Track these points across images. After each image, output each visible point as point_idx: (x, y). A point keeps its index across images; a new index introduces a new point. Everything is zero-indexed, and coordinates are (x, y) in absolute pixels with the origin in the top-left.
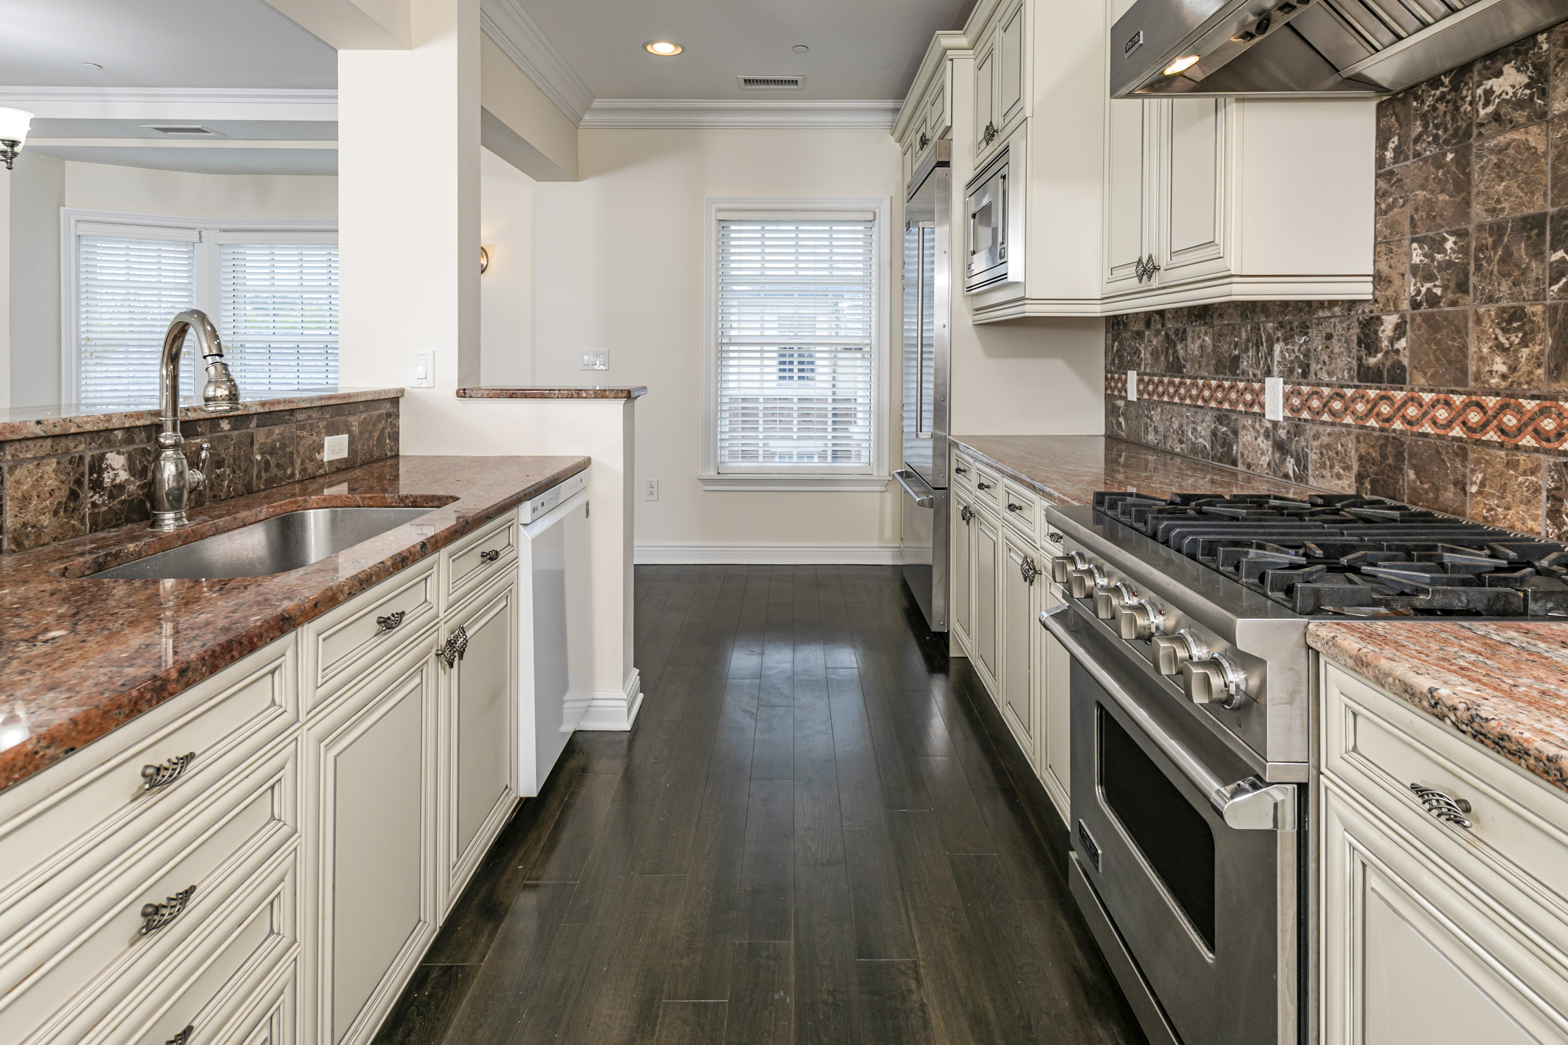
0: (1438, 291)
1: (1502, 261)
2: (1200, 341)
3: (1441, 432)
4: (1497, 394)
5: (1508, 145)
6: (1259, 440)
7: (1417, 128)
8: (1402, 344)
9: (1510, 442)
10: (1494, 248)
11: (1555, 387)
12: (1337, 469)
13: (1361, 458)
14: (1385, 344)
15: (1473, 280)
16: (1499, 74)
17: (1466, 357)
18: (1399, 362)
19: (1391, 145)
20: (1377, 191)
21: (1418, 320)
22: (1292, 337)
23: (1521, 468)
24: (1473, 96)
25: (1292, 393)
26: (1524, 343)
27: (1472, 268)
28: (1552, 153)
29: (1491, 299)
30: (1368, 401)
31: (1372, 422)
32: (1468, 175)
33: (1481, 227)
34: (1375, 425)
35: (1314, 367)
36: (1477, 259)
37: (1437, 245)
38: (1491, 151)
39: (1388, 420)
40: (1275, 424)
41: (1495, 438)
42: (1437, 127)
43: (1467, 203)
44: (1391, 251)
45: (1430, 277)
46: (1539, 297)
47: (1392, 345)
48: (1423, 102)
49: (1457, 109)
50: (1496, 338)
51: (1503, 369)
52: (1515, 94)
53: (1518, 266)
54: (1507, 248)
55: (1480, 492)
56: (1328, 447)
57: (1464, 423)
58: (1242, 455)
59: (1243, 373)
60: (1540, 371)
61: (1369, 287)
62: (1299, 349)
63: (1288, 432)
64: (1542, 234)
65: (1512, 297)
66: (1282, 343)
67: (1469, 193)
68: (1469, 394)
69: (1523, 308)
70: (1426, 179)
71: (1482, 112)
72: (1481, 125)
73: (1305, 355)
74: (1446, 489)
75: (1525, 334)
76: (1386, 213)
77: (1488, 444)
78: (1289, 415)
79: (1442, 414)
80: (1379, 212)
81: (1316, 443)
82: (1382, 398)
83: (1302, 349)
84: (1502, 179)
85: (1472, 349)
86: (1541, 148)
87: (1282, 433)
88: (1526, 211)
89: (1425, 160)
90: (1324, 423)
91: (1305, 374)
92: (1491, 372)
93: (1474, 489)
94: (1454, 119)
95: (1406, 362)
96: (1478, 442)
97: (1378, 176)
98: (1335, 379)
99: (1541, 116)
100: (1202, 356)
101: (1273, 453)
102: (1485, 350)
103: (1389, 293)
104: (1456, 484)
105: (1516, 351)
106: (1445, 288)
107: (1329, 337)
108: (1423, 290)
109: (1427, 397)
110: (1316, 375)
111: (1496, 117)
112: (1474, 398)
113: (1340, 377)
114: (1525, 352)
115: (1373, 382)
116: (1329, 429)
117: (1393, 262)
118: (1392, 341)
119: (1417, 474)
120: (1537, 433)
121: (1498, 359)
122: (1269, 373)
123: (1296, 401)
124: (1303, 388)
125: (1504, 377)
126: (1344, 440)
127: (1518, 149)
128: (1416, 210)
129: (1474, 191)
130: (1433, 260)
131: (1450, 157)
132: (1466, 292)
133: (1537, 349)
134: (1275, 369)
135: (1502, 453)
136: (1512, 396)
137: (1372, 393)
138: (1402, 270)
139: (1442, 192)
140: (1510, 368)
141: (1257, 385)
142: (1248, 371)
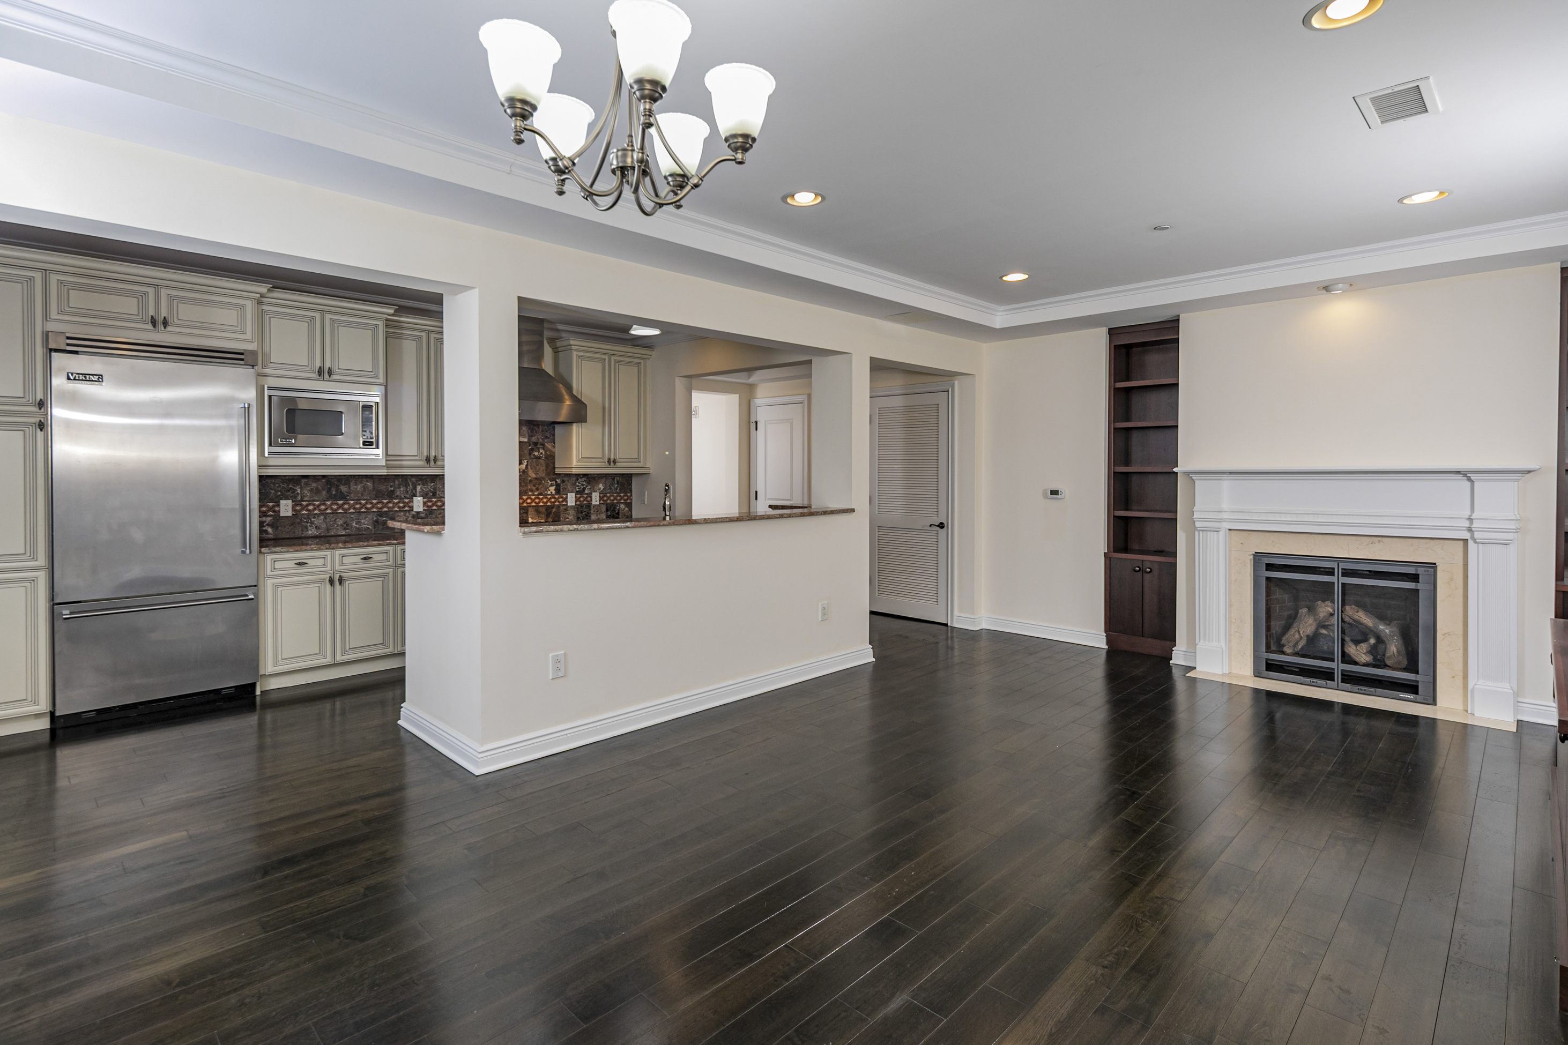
2: (362, 485)
22: (427, 483)
35: (438, 493)
40: (418, 513)
59: (397, 496)
63: (426, 514)
66: (421, 486)
73: (433, 489)
78: (426, 508)
81: (440, 516)
83: (432, 487)
87: (423, 515)
91: (434, 495)
100: (364, 491)
110: (439, 495)
122: (414, 495)
123: (430, 504)
124: (433, 499)
134: (418, 494)
141: (407, 500)
142: (401, 496)
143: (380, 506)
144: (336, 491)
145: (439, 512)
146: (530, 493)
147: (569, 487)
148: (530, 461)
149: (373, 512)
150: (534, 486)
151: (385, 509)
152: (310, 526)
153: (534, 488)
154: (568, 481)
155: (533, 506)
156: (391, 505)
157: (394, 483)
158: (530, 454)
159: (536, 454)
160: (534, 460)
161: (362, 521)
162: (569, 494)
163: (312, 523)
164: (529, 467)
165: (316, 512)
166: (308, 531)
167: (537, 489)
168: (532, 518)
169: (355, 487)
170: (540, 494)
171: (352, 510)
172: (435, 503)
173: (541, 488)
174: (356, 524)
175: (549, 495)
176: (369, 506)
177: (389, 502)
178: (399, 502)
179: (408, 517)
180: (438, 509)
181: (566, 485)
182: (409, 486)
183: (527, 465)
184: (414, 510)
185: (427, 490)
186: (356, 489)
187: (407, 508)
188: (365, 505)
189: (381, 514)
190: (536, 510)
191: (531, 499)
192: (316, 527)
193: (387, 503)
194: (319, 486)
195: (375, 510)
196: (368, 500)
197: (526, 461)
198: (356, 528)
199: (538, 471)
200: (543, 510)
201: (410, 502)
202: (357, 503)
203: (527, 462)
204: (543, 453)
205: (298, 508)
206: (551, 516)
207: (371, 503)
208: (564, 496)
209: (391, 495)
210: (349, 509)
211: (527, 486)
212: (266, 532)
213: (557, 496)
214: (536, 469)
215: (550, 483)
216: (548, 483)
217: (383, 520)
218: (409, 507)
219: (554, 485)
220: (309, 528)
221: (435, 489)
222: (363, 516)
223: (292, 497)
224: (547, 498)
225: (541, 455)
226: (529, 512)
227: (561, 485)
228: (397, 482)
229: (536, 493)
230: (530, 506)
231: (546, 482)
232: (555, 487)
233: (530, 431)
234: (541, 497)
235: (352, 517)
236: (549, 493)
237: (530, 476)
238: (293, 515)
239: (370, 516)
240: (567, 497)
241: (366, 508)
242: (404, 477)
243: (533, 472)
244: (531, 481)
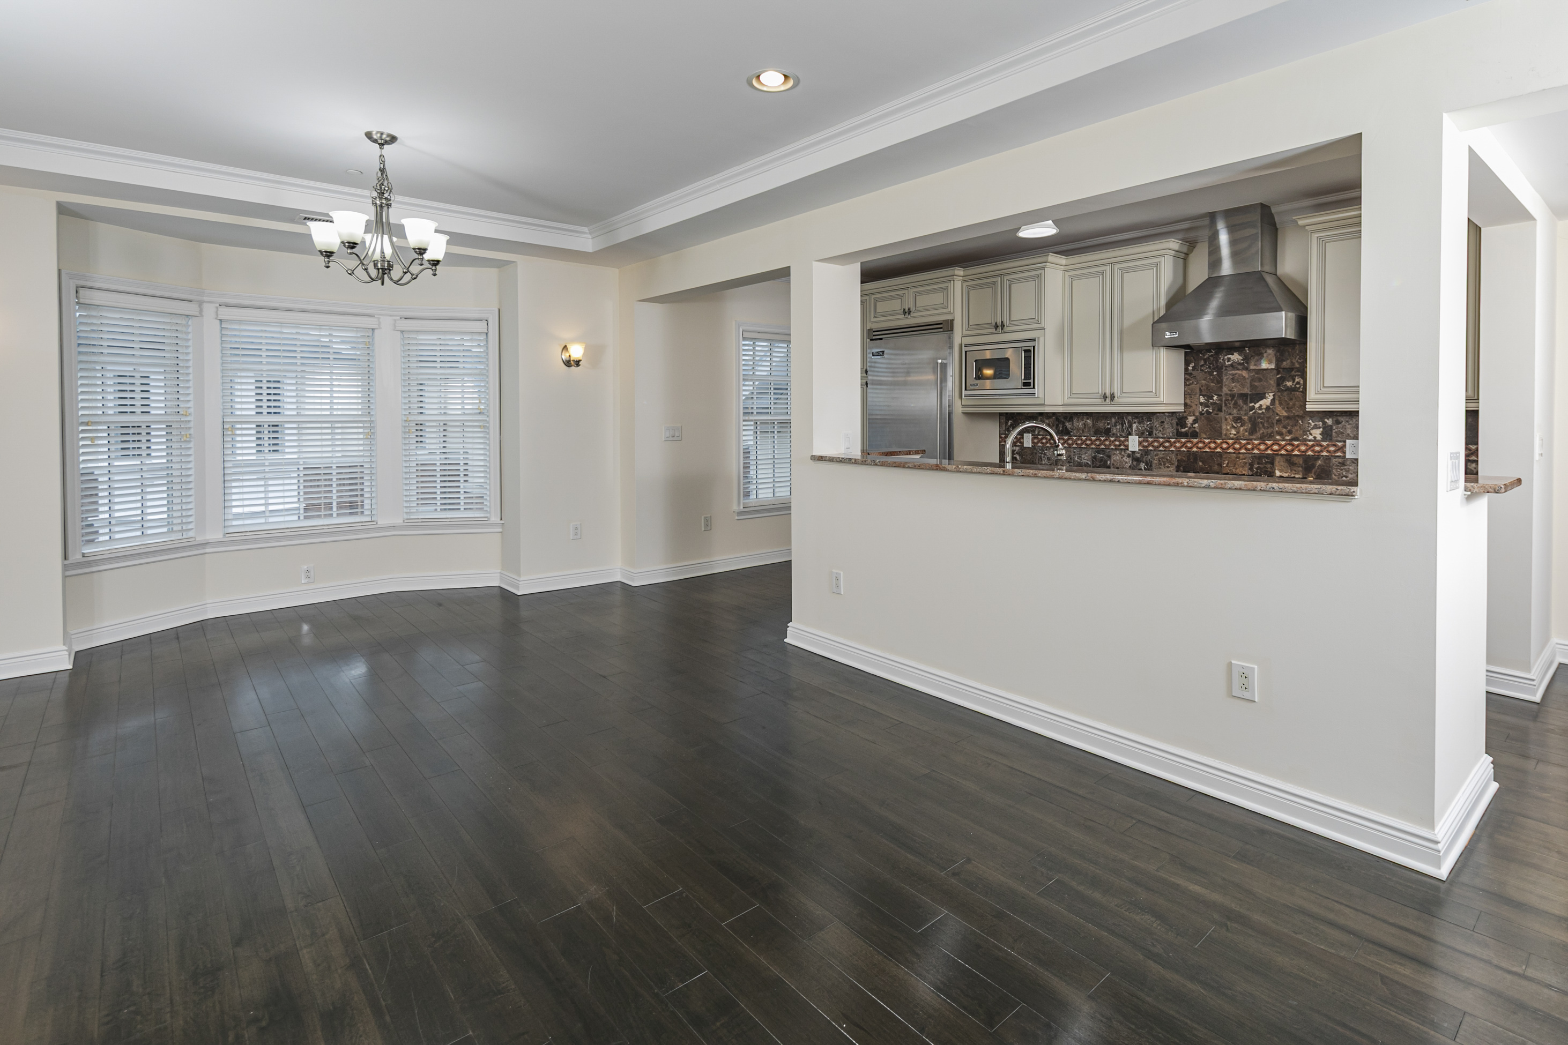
0: (1211, 411)
1: (1234, 404)
2: (1083, 422)
3: (1213, 450)
4: (1232, 439)
5: (1236, 374)
6: (1124, 458)
7: (1202, 363)
8: (1196, 425)
9: (1237, 452)
10: (1232, 400)
11: (1251, 437)
12: (1167, 465)
13: (1178, 461)
14: (1189, 425)
15: (1224, 408)
16: (1233, 354)
17: (1221, 429)
18: (1195, 431)
19: (1191, 365)
20: (1185, 378)
21: (1203, 418)
22: (1143, 422)
23: (1241, 458)
24: (1224, 358)
25: (1144, 441)
26: (1241, 426)
27: (1223, 405)
28: (1250, 378)
29: (1230, 414)
30: (1181, 443)
31: (1184, 449)
32: (1222, 380)
33: (1226, 394)
34: (1185, 450)
35: (1154, 432)
36: (1225, 403)
37: (1212, 398)
38: (1230, 374)
39: (1191, 448)
40: (1134, 452)
41: (1232, 451)
42: (1210, 364)
43: (1221, 387)
44: (1191, 397)
45: (1208, 406)
46: (1245, 415)
47: (1192, 426)
48: (1204, 356)
49: (1218, 361)
50: (1232, 425)
51: (1235, 433)
52: (1238, 361)
53: (1239, 406)
54: (1236, 401)
55: (1227, 466)
56: (1162, 458)
57: (1221, 448)
58: (1113, 464)
59: (1113, 434)
60: (1247, 433)
61: (1183, 408)
62: (1147, 426)
63: (1141, 454)
64: (1247, 398)
65: (1237, 414)
66: (1137, 424)
67: (1222, 385)
68: (1223, 440)
69: (1241, 417)
70: (1206, 378)
71: (1227, 363)
72: (1226, 367)
74: (1214, 466)
75: (1242, 424)
76: (1189, 385)
77: (1230, 453)
78: (1142, 448)
79: (1213, 445)
80: (1186, 385)
82: (1188, 441)
84: (1234, 383)
85: (1224, 427)
86: (1247, 376)
87: (1138, 455)
88: (1242, 392)
89: (1206, 372)
90: (1160, 450)
91: (1151, 434)
92: (1230, 434)
93: (1225, 465)
94: (1216, 363)
95: (1198, 431)
96: (1227, 453)
97: (1185, 374)
98: (1165, 436)
99: (1247, 369)
101: (1132, 462)
102: (1228, 428)
103: (1190, 410)
104: (1218, 464)
105: (1239, 428)
106: (1213, 410)
107: (1163, 422)
108: (1205, 410)
109: (1207, 441)
110: (1156, 434)
111: (1232, 365)
112: (1225, 441)
113: (1168, 435)
114: (1242, 428)
115: (1184, 436)
116: (1163, 452)
117: (1192, 401)
118: (1192, 424)
119: (1202, 463)
120: (1246, 449)
121: (1233, 430)
122: (1130, 434)
123: (1146, 444)
124: (1149, 439)
125: (1235, 435)
126: (1170, 456)
127: (1239, 375)
128: (1202, 386)
129: (1224, 384)
130: (1209, 401)
131: (1215, 373)
132: (1222, 412)
133: (1246, 428)
134: (1133, 432)
135: (1235, 455)
136: (1237, 440)
137: (1183, 440)
138: (1196, 403)
139: (1212, 382)
140: (1237, 432)
141: (1122, 439)
142: (1117, 435)
143: (1098, 443)
144: (1063, 427)
145: (1155, 453)
146: (1278, 437)
147: (1349, 431)
148: (1279, 394)
149: (1092, 448)
150: (1285, 427)
151: (1103, 447)
152: (1044, 457)
153: (1284, 431)
154: (1347, 422)
155: (1281, 454)
156: (1107, 443)
157: (1111, 421)
158: (1278, 385)
159: (1289, 384)
160: (1285, 393)
161: (1083, 456)
162: (1347, 441)
163: (1045, 454)
164: (1277, 402)
165: (1048, 445)
166: (1042, 461)
167: (1290, 432)
168: (1281, 471)
169: (1078, 424)
170: (1296, 439)
171: (1074, 446)
172: (1151, 443)
173: (1297, 430)
174: (1078, 459)
175: (1310, 441)
176: (1088, 442)
177: (1106, 440)
178: (1115, 440)
179: (1124, 456)
180: (1154, 450)
181: (1344, 427)
182: (1125, 424)
183: (1273, 401)
184: (1130, 450)
185: (1143, 428)
186: (1078, 426)
187: (1122, 447)
188: (1085, 441)
189: (1098, 451)
190: (1287, 460)
191: (1279, 445)
192: (1048, 458)
193: (1105, 440)
194: (1050, 423)
195: (1093, 446)
196: (1088, 436)
197: (1271, 394)
198: (1078, 462)
199: (1292, 408)
200: (1301, 461)
201: (1125, 441)
202: (1078, 439)
203: (1274, 395)
204: (1302, 382)
205: (1036, 441)
206: (1313, 471)
207: (1091, 440)
208: (1340, 444)
209: (1107, 432)
210: (1073, 445)
211: (1272, 427)
212: (1016, 458)
213: (1325, 444)
214: (1288, 404)
215: (1313, 424)
216: (1310, 423)
217: (1101, 457)
218: (1124, 445)
219: (1320, 428)
220: (1043, 459)
221: (1151, 428)
222: (1083, 451)
223: (1031, 431)
224: (1307, 445)
225: (1298, 386)
226: (1276, 463)
227: (1334, 427)
228: (1113, 420)
229: (1287, 438)
230: (1277, 455)
231: (1306, 422)
232: (1321, 429)
233: (1278, 354)
234: (1296, 443)
235: (1074, 452)
236: (1311, 437)
237: (1277, 414)
238: (1032, 446)
239: (1090, 452)
240: (1345, 446)
241: (1086, 444)
242: (1120, 416)
243: (1283, 409)
244: (1279, 421)
